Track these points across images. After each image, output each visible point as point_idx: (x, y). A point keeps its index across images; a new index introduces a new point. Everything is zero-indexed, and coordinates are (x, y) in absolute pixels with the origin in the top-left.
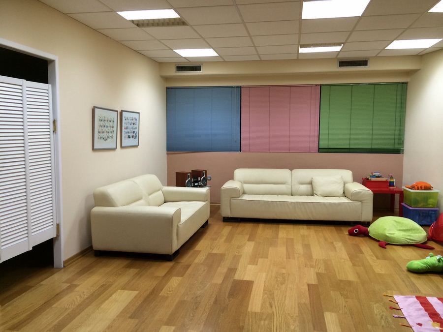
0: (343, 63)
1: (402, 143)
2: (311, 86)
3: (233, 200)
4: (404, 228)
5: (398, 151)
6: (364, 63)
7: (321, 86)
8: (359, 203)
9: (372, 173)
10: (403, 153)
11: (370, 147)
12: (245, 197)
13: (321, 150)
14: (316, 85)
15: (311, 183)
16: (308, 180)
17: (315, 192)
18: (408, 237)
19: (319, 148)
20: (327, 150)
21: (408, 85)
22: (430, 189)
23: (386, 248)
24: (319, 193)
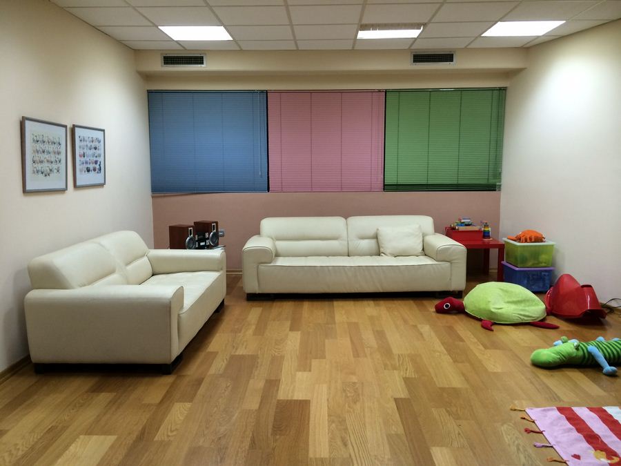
0: (419, 58)
1: (498, 175)
2: (372, 91)
3: (262, 267)
4: (515, 299)
5: (492, 188)
6: (448, 57)
7: (386, 92)
8: (448, 264)
9: (460, 220)
10: (500, 190)
11: (455, 182)
12: (281, 262)
13: (387, 187)
14: (380, 91)
15: (376, 237)
16: (372, 232)
17: (382, 250)
18: (522, 313)
19: (384, 185)
20: (395, 187)
21: (507, 91)
22: (542, 241)
23: (492, 330)
24: (388, 251)
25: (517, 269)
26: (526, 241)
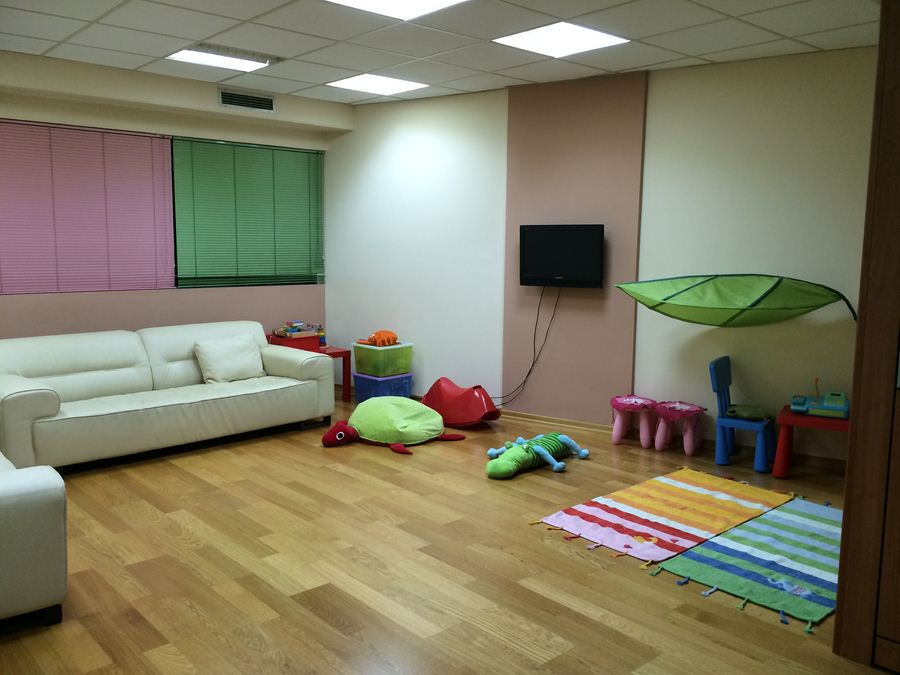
0: (229, 98)
1: (320, 264)
2: (152, 136)
3: (41, 425)
5: (311, 280)
6: (266, 103)
7: (173, 139)
8: (315, 382)
9: (290, 324)
10: (323, 283)
11: (272, 273)
12: (70, 411)
14: (163, 137)
15: (194, 357)
16: (185, 350)
17: (207, 375)
19: (177, 279)
20: (194, 282)
21: (327, 158)
23: (411, 454)
24: (219, 376)
25: (380, 379)
26: (384, 345)
